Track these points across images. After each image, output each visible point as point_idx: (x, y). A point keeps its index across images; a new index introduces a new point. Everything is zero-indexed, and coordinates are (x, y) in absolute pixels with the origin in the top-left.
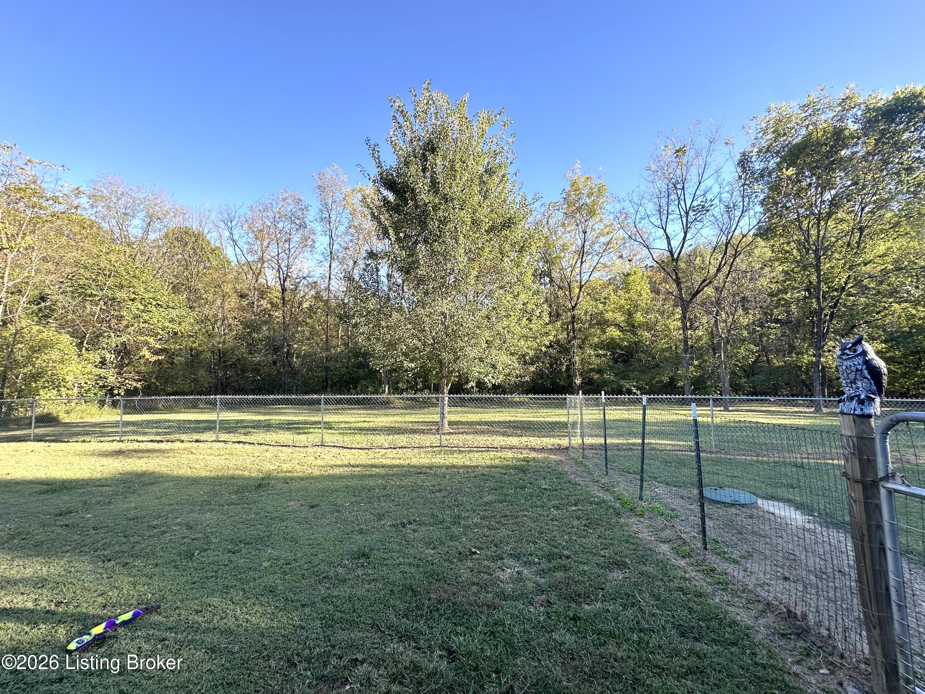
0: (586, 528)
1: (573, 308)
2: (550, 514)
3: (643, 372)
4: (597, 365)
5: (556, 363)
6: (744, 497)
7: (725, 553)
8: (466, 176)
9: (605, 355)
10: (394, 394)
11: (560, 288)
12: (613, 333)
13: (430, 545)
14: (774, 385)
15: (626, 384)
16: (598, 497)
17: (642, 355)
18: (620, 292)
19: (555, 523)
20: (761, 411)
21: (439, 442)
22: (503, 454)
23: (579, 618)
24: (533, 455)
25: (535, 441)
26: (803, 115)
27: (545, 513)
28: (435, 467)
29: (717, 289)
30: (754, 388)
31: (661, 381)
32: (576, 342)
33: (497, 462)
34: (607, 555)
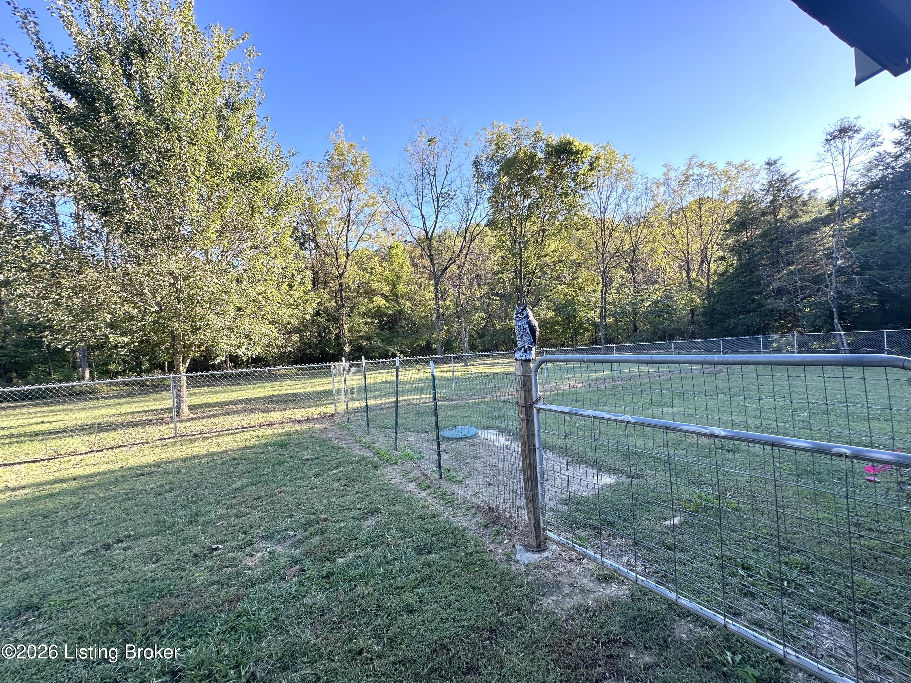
0: (345, 487)
1: (341, 276)
2: (310, 483)
3: (406, 337)
4: (365, 332)
5: (325, 332)
6: (469, 431)
7: (453, 477)
8: (197, 104)
9: (372, 323)
10: (99, 379)
11: (326, 255)
12: (380, 301)
13: (150, 559)
14: (496, 343)
15: (391, 349)
16: (359, 456)
17: (405, 323)
18: (385, 264)
19: (315, 490)
20: (487, 364)
21: (174, 431)
22: (261, 432)
23: (332, 574)
24: (297, 427)
25: (300, 413)
26: (513, 137)
27: (304, 484)
28: (165, 463)
29: (459, 266)
30: (484, 346)
31: (419, 345)
32: (344, 311)
33: (253, 442)
34: (363, 506)
